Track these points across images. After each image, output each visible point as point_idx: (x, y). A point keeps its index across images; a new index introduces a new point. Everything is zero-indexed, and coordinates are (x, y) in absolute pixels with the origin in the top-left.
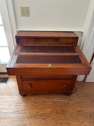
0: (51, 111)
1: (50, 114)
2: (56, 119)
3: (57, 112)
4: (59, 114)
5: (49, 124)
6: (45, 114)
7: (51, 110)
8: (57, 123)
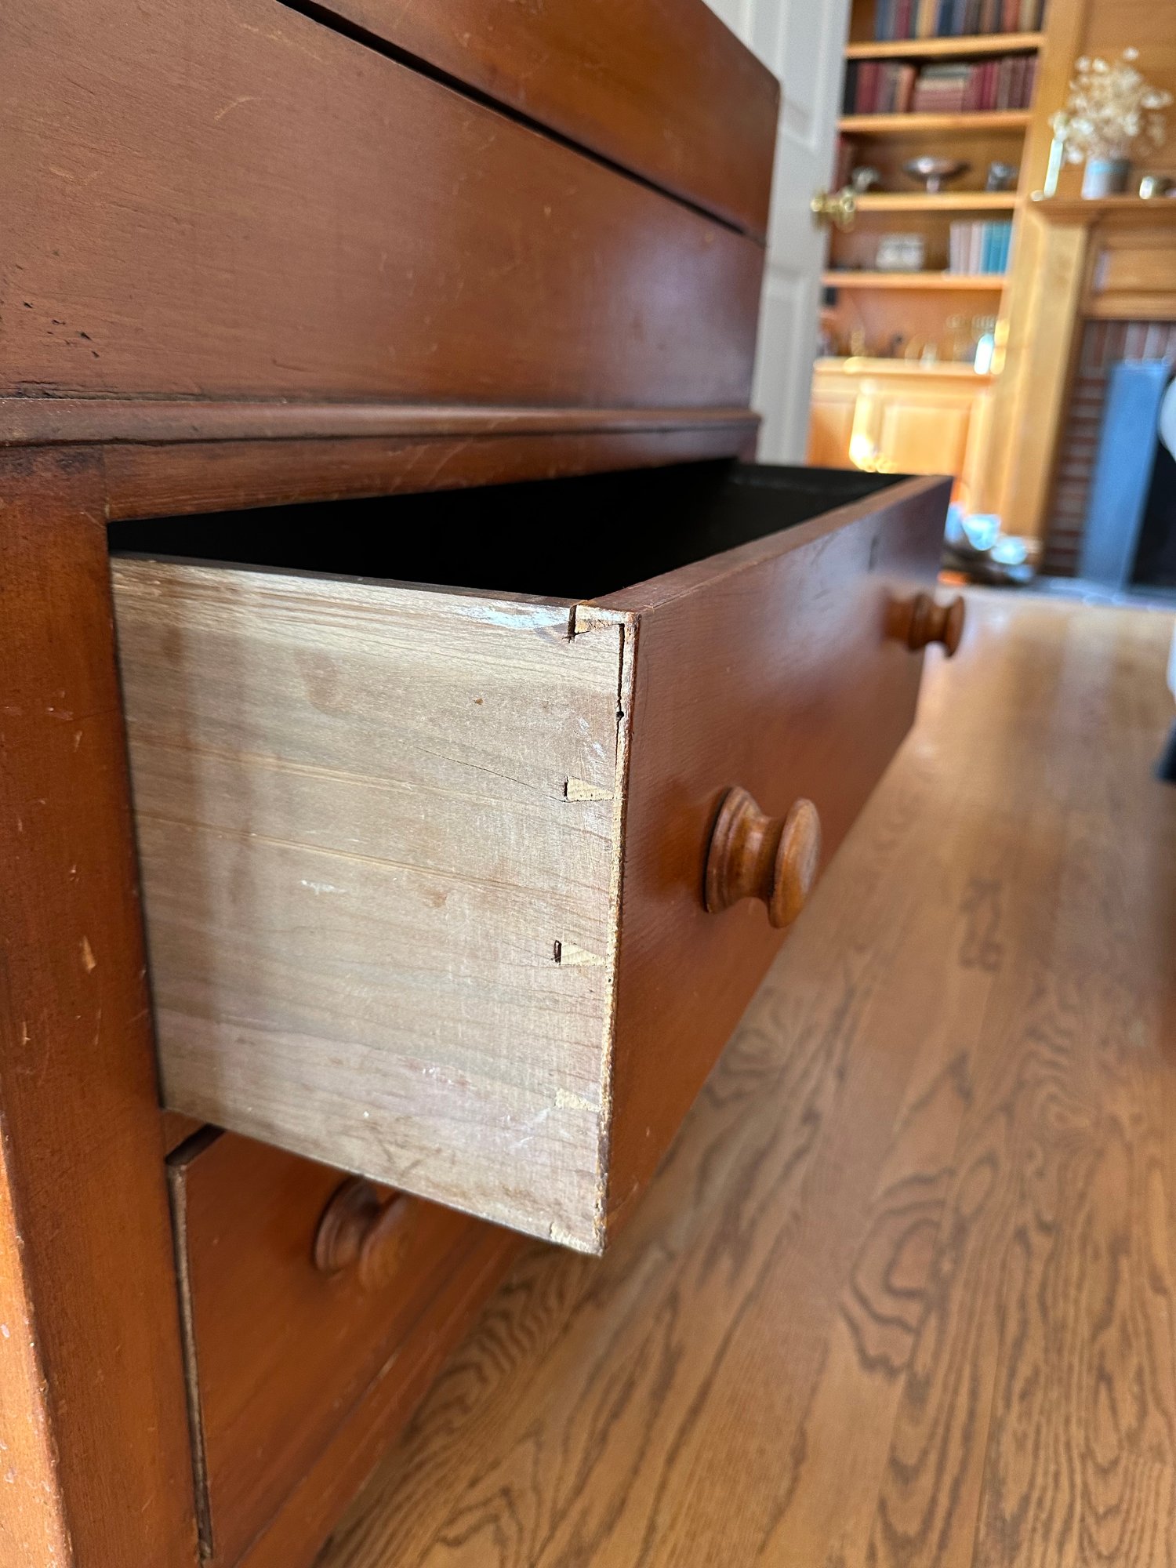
0: (869, 1363)
1: (916, 1393)
2: (1034, 1351)
3: (910, 1294)
4: (944, 1284)
5: (1105, 1496)
6: (902, 1473)
7: (843, 1354)
8: (1104, 1377)
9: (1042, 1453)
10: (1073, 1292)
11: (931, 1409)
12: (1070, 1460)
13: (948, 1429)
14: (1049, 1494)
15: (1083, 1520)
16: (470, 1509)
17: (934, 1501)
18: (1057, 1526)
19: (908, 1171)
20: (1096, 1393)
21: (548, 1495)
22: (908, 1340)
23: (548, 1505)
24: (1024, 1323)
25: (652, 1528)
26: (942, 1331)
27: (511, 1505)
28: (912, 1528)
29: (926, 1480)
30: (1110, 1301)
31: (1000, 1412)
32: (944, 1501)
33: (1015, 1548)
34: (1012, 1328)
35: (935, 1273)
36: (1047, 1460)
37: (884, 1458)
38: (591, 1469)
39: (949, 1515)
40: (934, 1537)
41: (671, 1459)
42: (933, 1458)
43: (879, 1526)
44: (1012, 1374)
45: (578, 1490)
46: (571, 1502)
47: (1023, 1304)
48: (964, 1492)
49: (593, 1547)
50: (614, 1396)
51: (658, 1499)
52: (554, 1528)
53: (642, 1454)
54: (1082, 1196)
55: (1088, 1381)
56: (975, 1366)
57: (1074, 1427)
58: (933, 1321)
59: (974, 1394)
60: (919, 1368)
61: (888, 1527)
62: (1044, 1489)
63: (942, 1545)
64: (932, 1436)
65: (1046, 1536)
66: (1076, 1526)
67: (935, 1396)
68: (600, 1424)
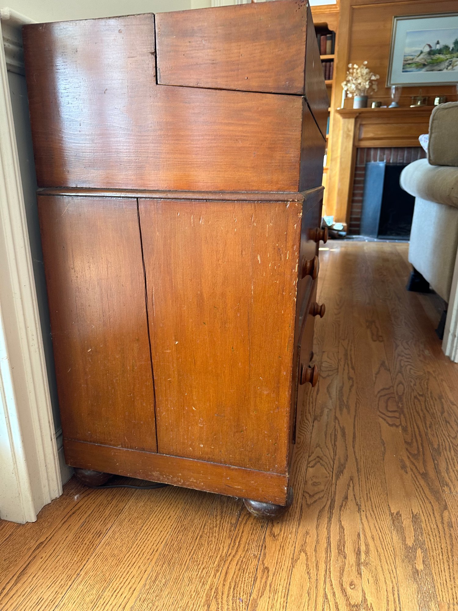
0: (391, 425)
1: (405, 429)
2: (429, 419)
3: (394, 411)
4: (401, 409)
6: (408, 443)
7: (384, 424)
8: (447, 422)
9: (439, 437)
10: (433, 407)
11: (410, 431)
12: (446, 437)
13: (415, 435)
14: (444, 443)
15: (453, 447)
16: (312, 461)
17: (418, 447)
18: (448, 448)
19: (381, 388)
20: (447, 425)
21: (329, 456)
22: (398, 420)
23: (330, 458)
24: (424, 414)
25: (356, 459)
26: (405, 417)
27: (321, 459)
28: (416, 452)
29: (415, 444)
30: (443, 408)
31: (426, 431)
32: (420, 447)
33: (440, 453)
34: (421, 415)
35: (398, 407)
36: (440, 438)
37: (404, 442)
38: (336, 451)
39: (423, 449)
40: (421, 453)
41: (354, 447)
42: (414, 440)
43: (408, 453)
44: (426, 424)
45: (335, 455)
46: (335, 457)
47: (422, 410)
48: (424, 445)
50: (333, 437)
51: (355, 454)
52: (334, 462)
53: (346, 447)
54: (428, 388)
55: (444, 423)
56: (416, 424)
57: (444, 431)
58: (402, 415)
59: (418, 428)
60: (403, 425)
61: (410, 453)
62: (442, 443)
63: (424, 454)
64: (412, 436)
65: (446, 450)
66: (452, 448)
67: (409, 429)
68: (333, 443)
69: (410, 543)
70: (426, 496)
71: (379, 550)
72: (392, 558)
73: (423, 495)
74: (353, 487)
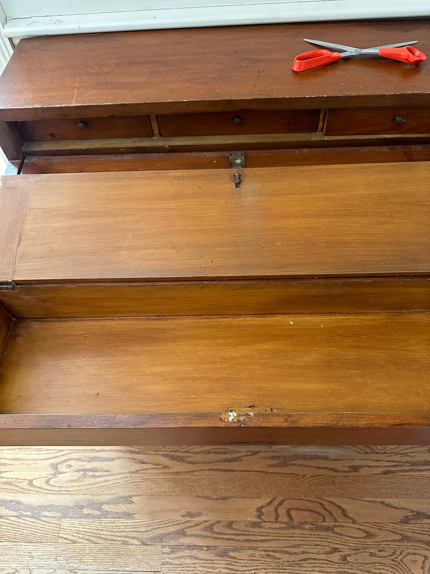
0: (259, 510)
1: (254, 525)
3: (290, 517)
4: (300, 527)
6: (230, 525)
7: (259, 503)
11: (252, 529)
13: (248, 535)
17: (225, 534)
19: (344, 506)
22: (272, 519)
23: (188, 449)
24: (296, 554)
25: (193, 472)
28: (216, 530)
29: (230, 531)
31: (259, 549)
32: (226, 537)
33: (221, 556)
34: (293, 550)
35: (302, 523)
36: (250, 563)
37: (232, 520)
38: (201, 453)
39: (223, 539)
40: (216, 536)
41: (210, 470)
42: (237, 532)
44: (274, 551)
45: (195, 453)
46: (192, 453)
47: (303, 553)
48: (231, 541)
49: (184, 462)
50: (221, 451)
51: (200, 470)
52: (185, 452)
53: (209, 463)
56: (272, 540)
59: (262, 541)
60: (264, 524)
61: (214, 524)
62: (240, 563)
63: (214, 538)
64: (244, 531)
65: (227, 564)
69: (105, 507)
70: (155, 529)
71: (97, 484)
72: (91, 492)
73: (156, 527)
74: (156, 468)
